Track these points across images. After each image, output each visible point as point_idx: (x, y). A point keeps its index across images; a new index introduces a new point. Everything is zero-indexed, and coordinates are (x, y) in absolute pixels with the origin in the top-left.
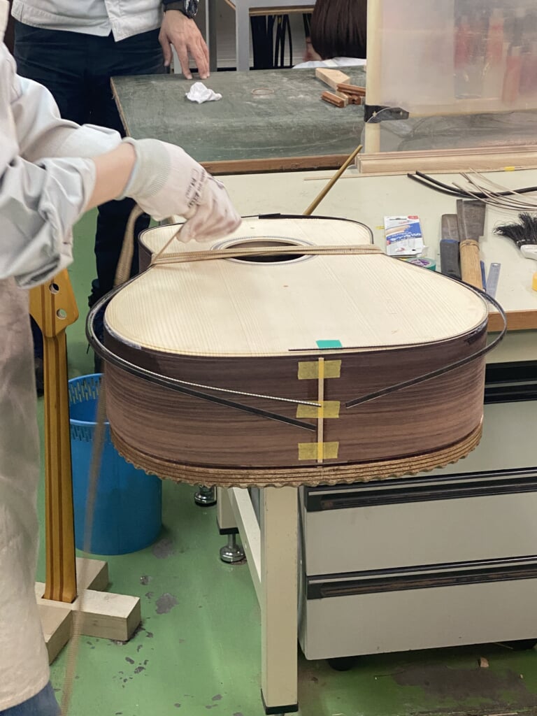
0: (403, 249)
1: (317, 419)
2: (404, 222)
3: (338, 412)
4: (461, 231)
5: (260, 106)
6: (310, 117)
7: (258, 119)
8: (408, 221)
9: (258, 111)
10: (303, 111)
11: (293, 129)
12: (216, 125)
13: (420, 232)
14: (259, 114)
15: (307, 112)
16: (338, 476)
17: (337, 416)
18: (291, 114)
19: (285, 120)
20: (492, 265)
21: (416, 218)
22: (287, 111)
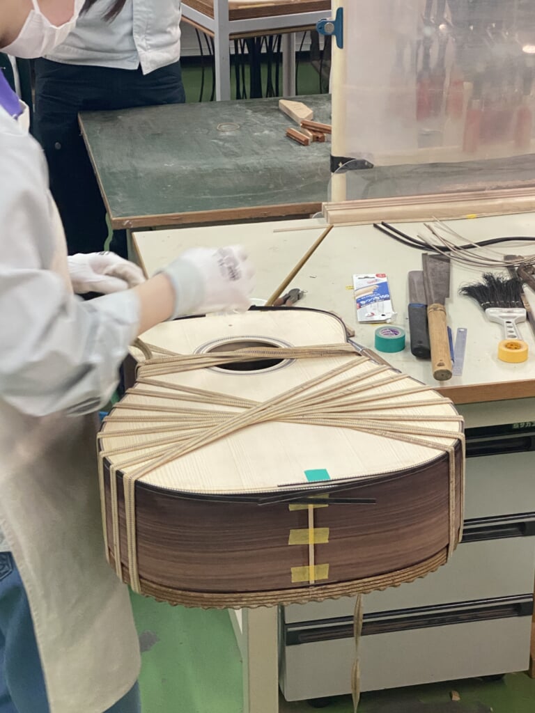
0: (373, 314)
1: (308, 545)
2: (373, 282)
3: (327, 538)
4: (427, 292)
5: (227, 145)
6: (276, 158)
7: (225, 160)
8: (376, 280)
9: (225, 151)
10: (268, 151)
11: (260, 172)
12: (184, 168)
13: (388, 293)
14: (226, 155)
15: (273, 151)
16: (326, 594)
17: (327, 541)
18: (257, 154)
19: (252, 161)
20: (459, 331)
21: (384, 276)
22: (253, 150)
